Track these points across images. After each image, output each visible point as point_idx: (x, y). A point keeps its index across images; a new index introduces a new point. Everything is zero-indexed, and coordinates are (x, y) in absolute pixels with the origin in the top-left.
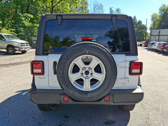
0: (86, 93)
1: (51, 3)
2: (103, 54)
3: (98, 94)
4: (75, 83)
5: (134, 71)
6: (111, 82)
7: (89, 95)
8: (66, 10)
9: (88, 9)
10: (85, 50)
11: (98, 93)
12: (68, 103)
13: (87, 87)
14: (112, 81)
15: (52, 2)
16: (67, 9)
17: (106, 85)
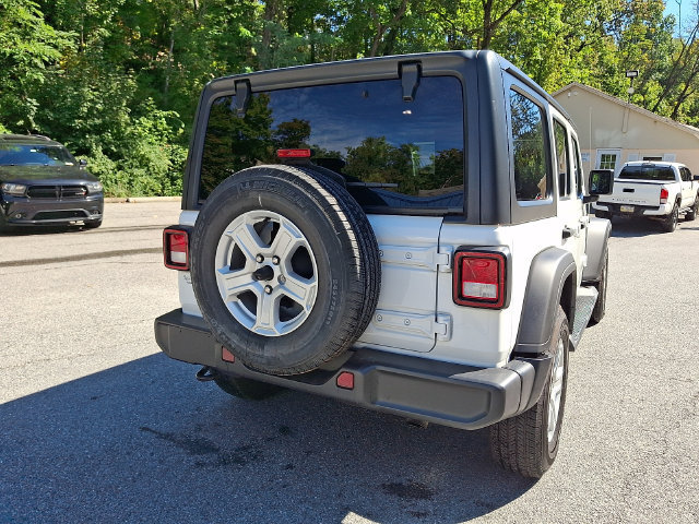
0: (262, 340)
1: (482, 12)
2: (303, 210)
3: (294, 352)
4: (236, 303)
5: (472, 289)
6: (331, 314)
7: (269, 352)
8: (544, 33)
9: (665, 14)
10: (252, 194)
11: (292, 350)
12: (231, 368)
13: (266, 321)
14: (336, 312)
15: (487, 8)
16: (549, 28)
17: (318, 323)
